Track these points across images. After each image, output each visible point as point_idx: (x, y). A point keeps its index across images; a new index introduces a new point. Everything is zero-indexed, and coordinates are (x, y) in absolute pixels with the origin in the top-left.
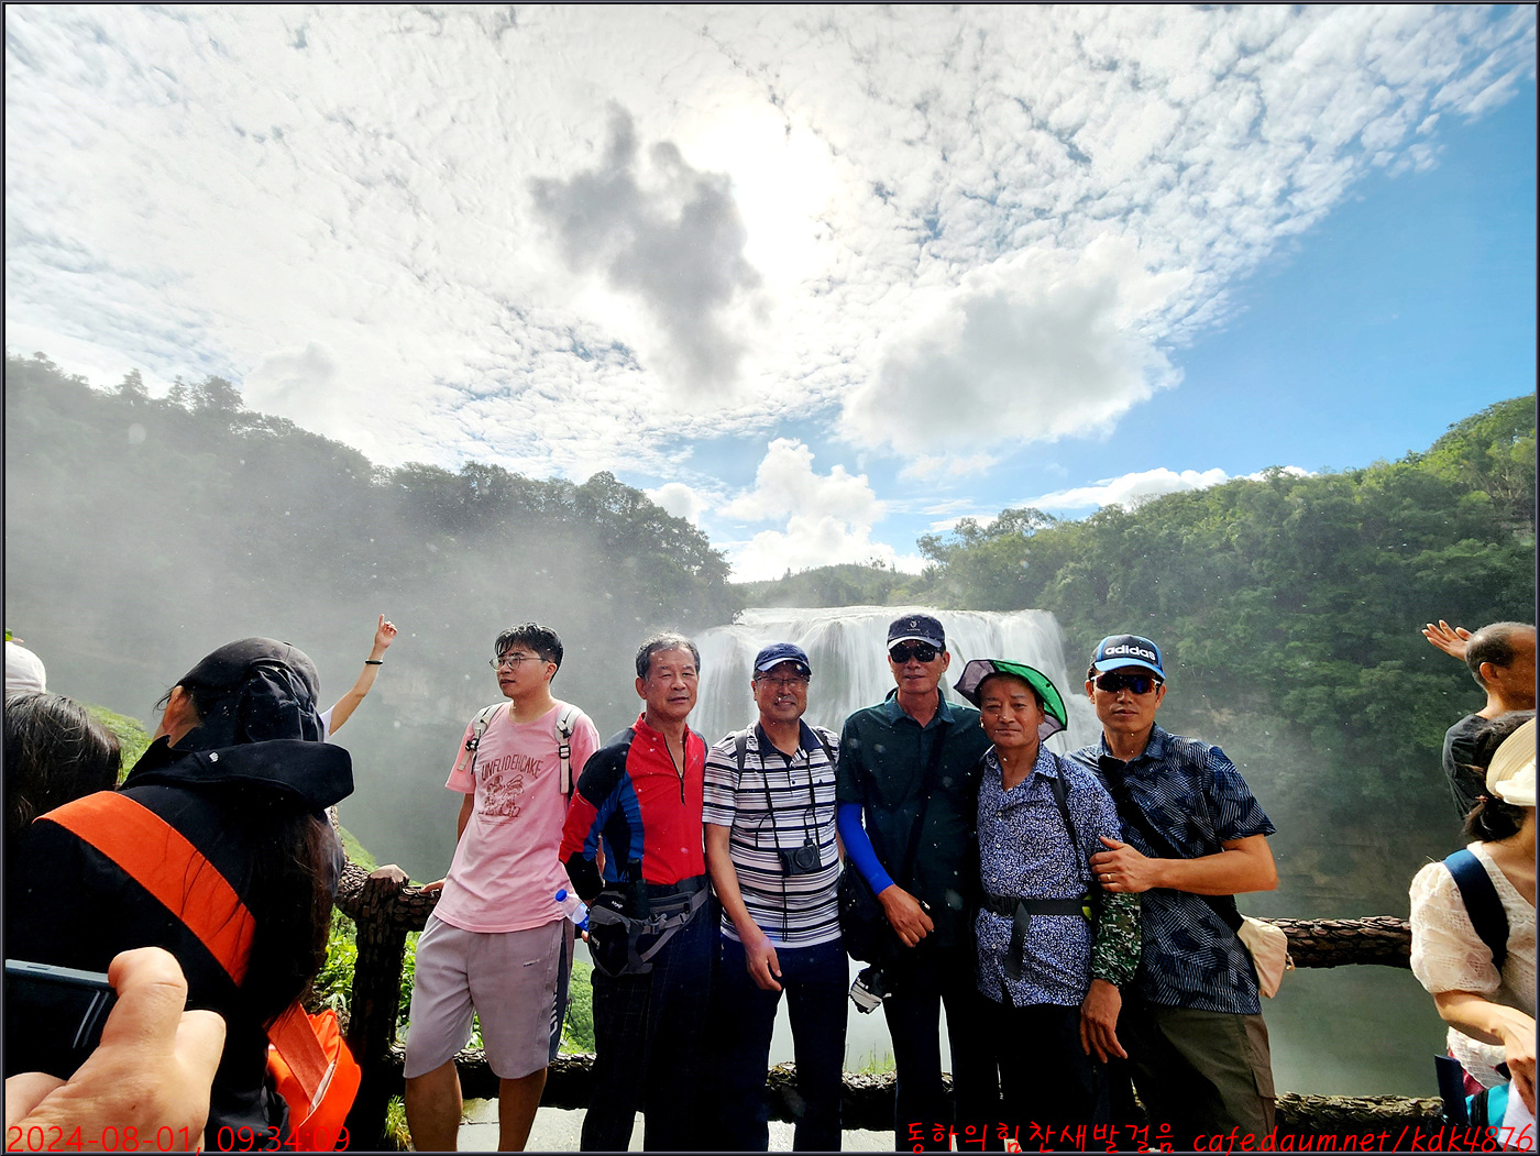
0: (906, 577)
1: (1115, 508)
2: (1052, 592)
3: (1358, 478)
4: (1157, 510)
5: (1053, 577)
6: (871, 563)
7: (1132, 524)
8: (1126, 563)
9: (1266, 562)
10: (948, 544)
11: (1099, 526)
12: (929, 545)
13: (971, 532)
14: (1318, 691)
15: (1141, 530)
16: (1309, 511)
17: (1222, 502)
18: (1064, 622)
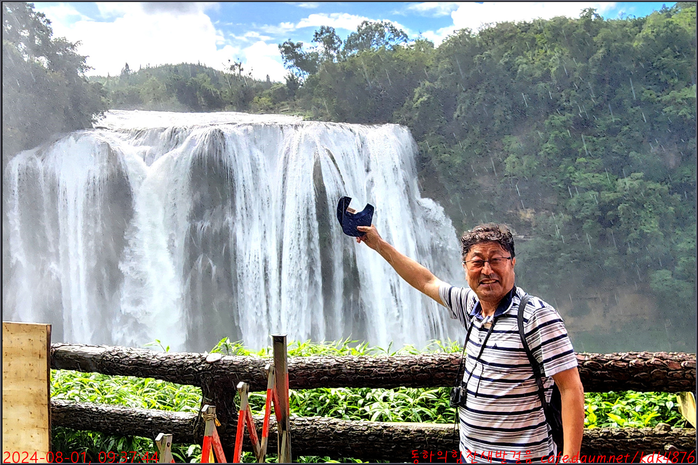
0: (268, 85)
2: (410, 109)
5: (412, 94)
6: (227, 67)
8: (472, 85)
10: (309, 52)
11: (453, 48)
12: (290, 51)
13: (330, 41)
14: (591, 195)
16: (608, 52)
18: (417, 137)
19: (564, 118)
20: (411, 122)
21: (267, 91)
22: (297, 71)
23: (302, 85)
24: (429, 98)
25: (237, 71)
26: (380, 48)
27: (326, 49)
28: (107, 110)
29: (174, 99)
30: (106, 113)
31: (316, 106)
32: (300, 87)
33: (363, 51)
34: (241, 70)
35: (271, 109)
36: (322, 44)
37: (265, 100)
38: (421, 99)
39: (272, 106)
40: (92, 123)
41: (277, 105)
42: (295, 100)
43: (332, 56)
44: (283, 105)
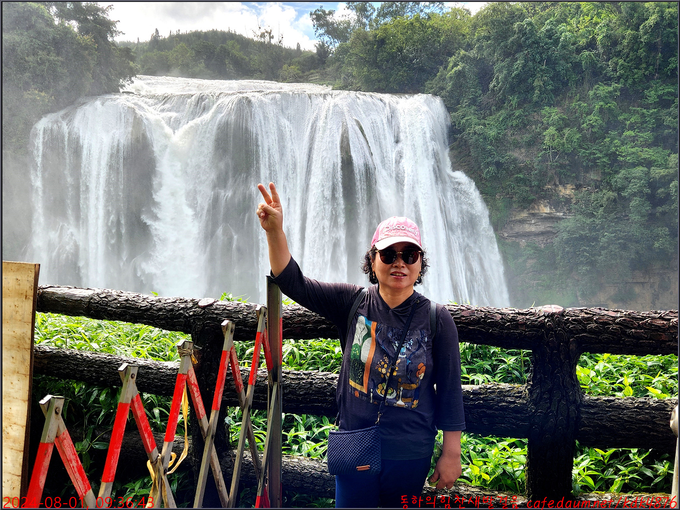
2: (443, 78)
19: (611, 89)
20: (444, 93)
21: (297, 59)
22: (328, 39)
23: (332, 53)
24: (463, 68)
25: (267, 39)
26: (414, 16)
27: (358, 16)
28: (134, 75)
29: (202, 65)
30: (133, 79)
31: (347, 75)
32: (331, 55)
33: (396, 18)
34: (271, 37)
35: (300, 77)
36: (354, 12)
37: (294, 69)
38: (455, 69)
39: (301, 74)
40: (120, 88)
41: (307, 73)
42: (324, 69)
43: (364, 25)
44: (312, 74)
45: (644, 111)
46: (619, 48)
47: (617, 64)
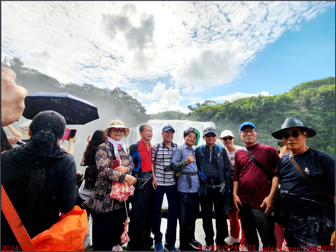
0: (185, 114)
1: (228, 101)
2: (214, 118)
3: (275, 97)
4: (236, 102)
5: (215, 115)
6: (177, 111)
7: (231, 105)
8: (229, 113)
9: (257, 113)
10: (194, 107)
11: (225, 105)
12: (190, 107)
13: (199, 105)
15: (233, 106)
16: (266, 103)
17: (249, 101)
19: (255, 119)
20: (214, 121)
24: (219, 116)
32: (191, 114)
33: (205, 106)
38: (217, 116)
43: (199, 108)
45: (264, 125)
46: (256, 110)
47: (256, 114)
